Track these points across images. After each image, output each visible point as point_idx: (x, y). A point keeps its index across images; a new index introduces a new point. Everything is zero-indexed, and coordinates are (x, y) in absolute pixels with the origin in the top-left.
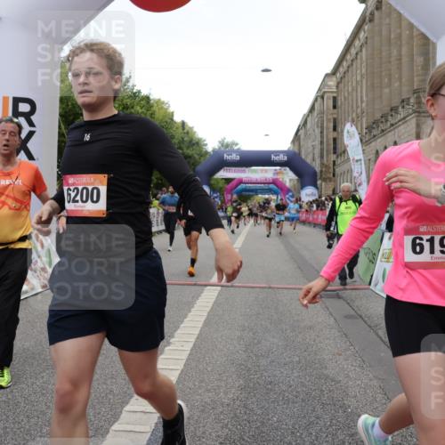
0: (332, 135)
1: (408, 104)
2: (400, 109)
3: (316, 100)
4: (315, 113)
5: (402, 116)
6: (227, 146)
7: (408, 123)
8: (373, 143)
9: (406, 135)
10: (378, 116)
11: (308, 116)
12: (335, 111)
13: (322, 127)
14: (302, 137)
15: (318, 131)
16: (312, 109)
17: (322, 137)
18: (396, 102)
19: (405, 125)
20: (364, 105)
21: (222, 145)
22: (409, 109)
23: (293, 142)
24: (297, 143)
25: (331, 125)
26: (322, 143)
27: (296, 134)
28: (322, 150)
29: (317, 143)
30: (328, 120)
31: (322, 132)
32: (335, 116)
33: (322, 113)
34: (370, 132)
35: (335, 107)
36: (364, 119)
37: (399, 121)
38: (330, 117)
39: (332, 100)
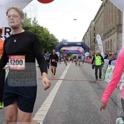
0: (94, 38)
1: (115, 29)
2: (113, 30)
3: (89, 28)
4: (89, 32)
5: (113, 32)
6: (64, 41)
8: (105, 40)
9: (114, 38)
10: (106, 32)
11: (87, 32)
13: (91, 36)
14: (85, 38)
15: (90, 37)
16: (88, 30)
17: (91, 38)
18: (111, 28)
19: (114, 35)
20: (102, 29)
21: (63, 40)
22: (115, 30)
23: (83, 40)
24: (84, 40)
25: (93, 35)
26: (91, 40)
27: (84, 37)
28: (91, 42)
29: (89, 40)
30: (92, 33)
31: (91, 37)
32: (94, 32)
33: (91, 31)
34: (104, 37)
35: (94, 30)
36: (103, 33)
37: (112, 34)
38: (93, 32)
39: (93, 28)
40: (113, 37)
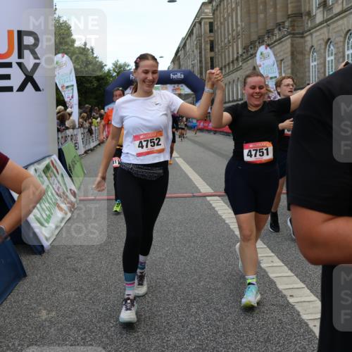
0: (209, 55)
1: (284, 28)
2: (276, 31)
3: (194, 25)
4: (194, 37)
5: (277, 38)
6: (120, 67)
7: (284, 43)
8: (250, 61)
9: (282, 53)
10: (254, 37)
11: (187, 39)
12: (212, 34)
13: (201, 49)
14: (182, 57)
15: (197, 52)
16: (190, 33)
17: (201, 57)
18: (270, 25)
19: (280, 45)
20: (239, 28)
21: (116, 67)
22: (285, 31)
23: (173, 61)
24: (177, 62)
25: (208, 46)
26: (201, 61)
27: (176, 54)
28: (201, 67)
29: (196, 61)
30: (206, 42)
31: (200, 53)
32: (212, 39)
33: (199, 36)
34: (247, 51)
35: (211, 31)
36: (239, 41)
37: (275, 42)
38: (207, 39)
39: (208, 26)
40: (279, 52)
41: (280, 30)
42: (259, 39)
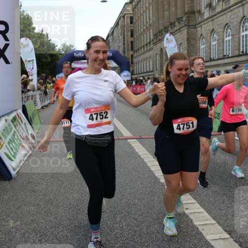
0: (130, 39)
1: (182, 21)
2: (177, 24)
3: (119, 19)
4: (119, 27)
5: (178, 28)
7: (182, 32)
8: (159, 44)
9: (180, 39)
10: (161, 28)
11: (115, 28)
12: (132, 25)
13: (124, 35)
14: (111, 41)
15: (121, 37)
16: (117, 24)
17: (124, 41)
18: (173, 19)
19: (180, 33)
20: (151, 21)
21: (64, 47)
22: (183, 24)
25: (130, 34)
26: (124, 44)
28: (124, 48)
29: (121, 44)
30: (128, 31)
31: (124, 38)
32: (132, 28)
33: (123, 26)
34: (157, 37)
35: (131, 23)
36: (151, 30)
37: (176, 31)
38: (129, 29)
39: (129, 19)
40: (179, 38)
41: (179, 22)
42: (165, 29)
